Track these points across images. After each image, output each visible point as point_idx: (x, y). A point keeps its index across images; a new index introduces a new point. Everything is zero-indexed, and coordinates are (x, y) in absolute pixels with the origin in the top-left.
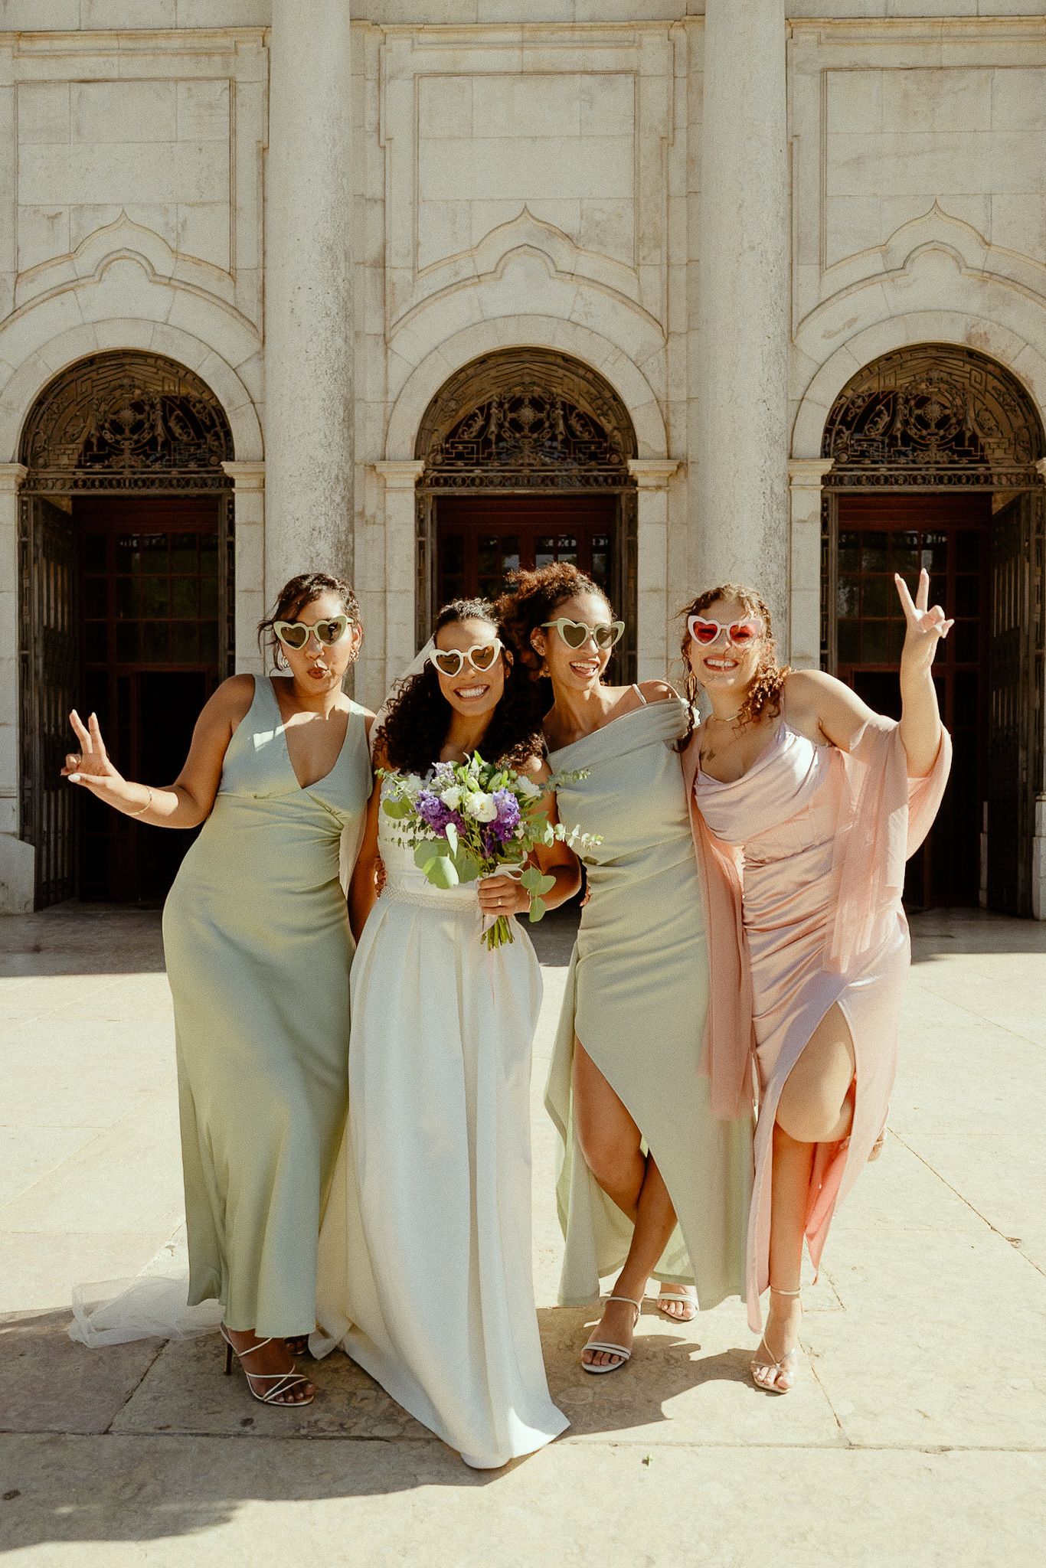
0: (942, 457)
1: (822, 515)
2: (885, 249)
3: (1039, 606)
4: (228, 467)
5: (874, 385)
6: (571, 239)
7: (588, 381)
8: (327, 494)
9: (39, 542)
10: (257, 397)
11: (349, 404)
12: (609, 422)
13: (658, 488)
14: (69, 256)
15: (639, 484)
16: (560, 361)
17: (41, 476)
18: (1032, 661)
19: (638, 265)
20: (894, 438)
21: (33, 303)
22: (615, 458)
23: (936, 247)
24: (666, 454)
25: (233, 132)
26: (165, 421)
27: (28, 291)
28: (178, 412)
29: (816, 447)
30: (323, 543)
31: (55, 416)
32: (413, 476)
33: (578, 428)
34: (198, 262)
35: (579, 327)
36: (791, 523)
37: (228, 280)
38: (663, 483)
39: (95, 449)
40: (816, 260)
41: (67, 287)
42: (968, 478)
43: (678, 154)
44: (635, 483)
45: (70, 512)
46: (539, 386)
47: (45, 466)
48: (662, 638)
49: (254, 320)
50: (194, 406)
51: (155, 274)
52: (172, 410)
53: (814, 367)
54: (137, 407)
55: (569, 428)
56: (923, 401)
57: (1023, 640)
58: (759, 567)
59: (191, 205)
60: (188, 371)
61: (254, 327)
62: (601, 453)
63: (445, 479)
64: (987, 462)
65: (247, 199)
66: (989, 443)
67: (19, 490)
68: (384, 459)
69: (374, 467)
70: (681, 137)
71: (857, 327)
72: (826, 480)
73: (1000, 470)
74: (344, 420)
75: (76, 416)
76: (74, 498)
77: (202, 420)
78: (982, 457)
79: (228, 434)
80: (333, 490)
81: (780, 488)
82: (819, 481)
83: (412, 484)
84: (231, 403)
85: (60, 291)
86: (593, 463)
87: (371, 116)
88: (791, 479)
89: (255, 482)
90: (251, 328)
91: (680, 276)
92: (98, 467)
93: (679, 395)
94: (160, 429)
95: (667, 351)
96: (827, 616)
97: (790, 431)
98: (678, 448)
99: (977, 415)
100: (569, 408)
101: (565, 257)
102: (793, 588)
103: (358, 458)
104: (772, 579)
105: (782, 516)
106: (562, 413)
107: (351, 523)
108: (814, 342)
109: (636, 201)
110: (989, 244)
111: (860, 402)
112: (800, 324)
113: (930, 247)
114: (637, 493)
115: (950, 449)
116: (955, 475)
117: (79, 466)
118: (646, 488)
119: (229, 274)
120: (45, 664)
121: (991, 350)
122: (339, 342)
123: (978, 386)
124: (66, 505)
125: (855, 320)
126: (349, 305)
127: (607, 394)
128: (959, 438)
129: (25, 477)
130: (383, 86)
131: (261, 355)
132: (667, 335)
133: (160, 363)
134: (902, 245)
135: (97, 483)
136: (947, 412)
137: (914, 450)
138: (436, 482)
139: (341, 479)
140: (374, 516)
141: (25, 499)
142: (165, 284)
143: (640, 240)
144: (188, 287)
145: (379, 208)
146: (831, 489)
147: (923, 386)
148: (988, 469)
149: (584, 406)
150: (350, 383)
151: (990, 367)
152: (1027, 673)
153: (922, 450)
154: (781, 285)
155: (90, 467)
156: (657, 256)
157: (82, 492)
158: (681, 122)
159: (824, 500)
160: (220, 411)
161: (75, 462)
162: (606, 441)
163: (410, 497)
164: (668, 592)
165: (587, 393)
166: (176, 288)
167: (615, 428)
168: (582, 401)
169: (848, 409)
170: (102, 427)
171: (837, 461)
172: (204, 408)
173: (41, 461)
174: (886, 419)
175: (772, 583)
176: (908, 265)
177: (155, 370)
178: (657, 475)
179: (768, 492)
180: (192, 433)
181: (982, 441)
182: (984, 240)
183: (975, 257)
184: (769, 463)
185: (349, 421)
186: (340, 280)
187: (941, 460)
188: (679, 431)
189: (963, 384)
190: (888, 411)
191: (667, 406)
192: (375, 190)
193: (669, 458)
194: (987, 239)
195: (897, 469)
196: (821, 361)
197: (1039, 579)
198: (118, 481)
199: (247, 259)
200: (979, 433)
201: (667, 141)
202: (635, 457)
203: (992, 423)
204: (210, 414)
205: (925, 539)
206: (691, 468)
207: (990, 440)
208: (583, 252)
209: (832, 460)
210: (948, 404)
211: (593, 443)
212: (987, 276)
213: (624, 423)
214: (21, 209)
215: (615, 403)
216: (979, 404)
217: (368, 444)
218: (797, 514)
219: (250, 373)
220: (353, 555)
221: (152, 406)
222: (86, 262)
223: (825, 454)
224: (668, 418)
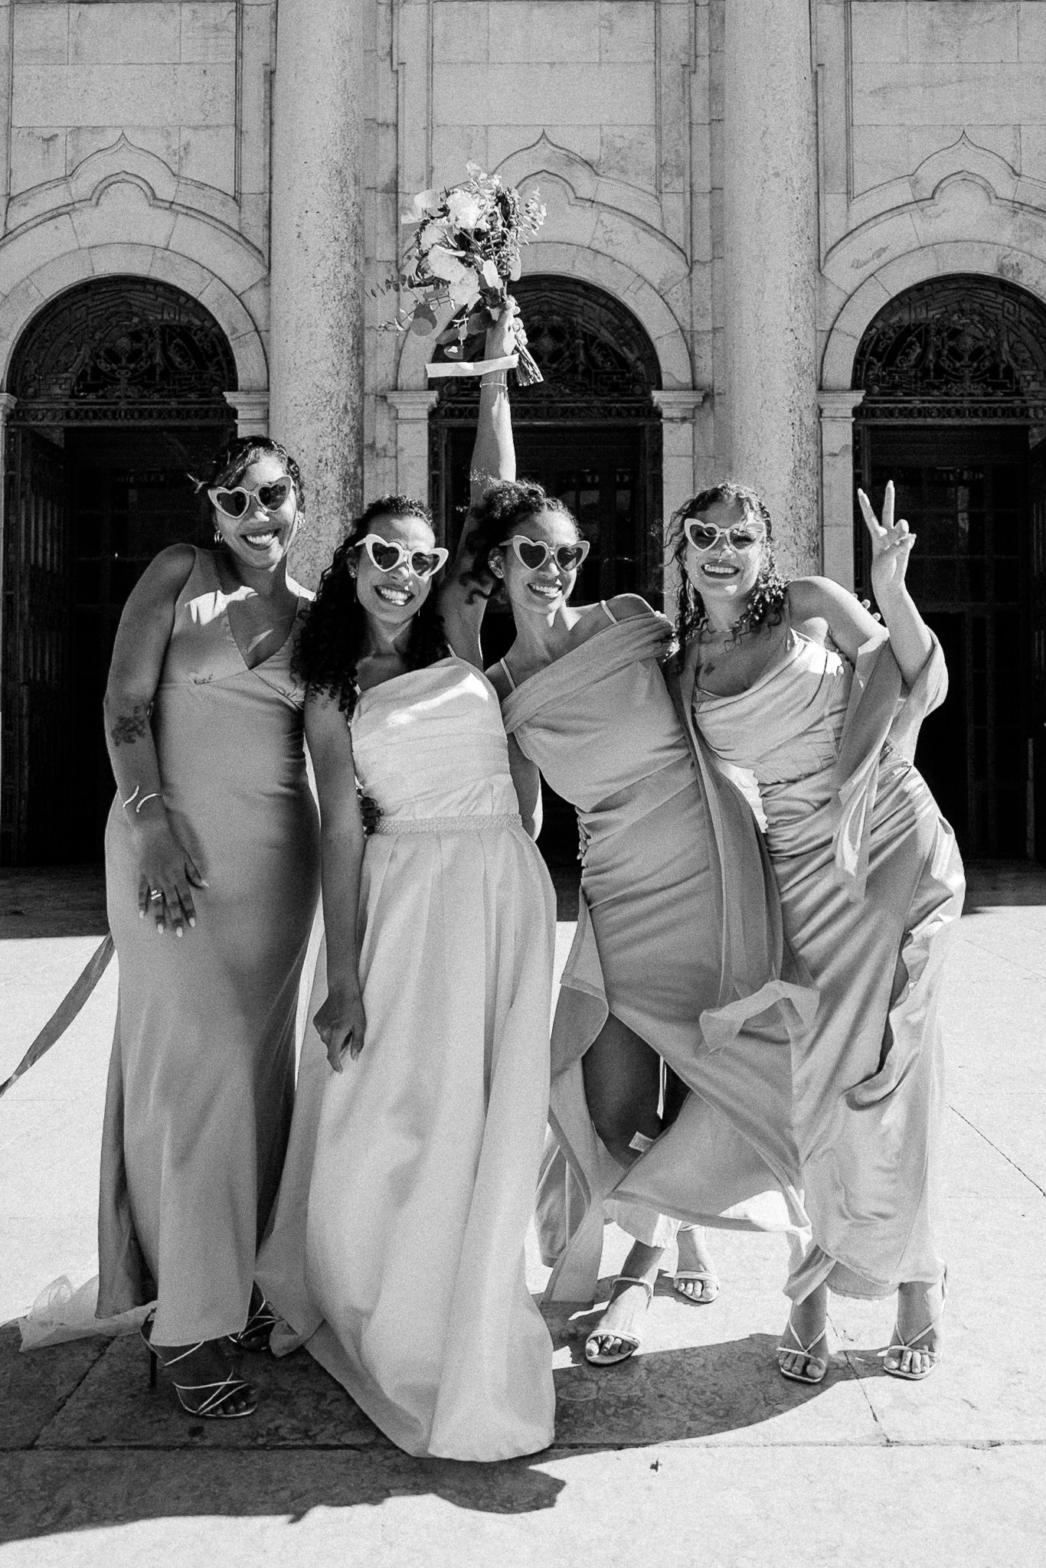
0: (978, 390)
1: (854, 448)
2: (913, 179)
4: (230, 397)
5: (906, 317)
6: (591, 166)
7: (608, 309)
8: (335, 425)
9: (28, 476)
10: (261, 323)
11: (359, 332)
12: (632, 352)
13: (684, 420)
14: (65, 178)
15: (664, 416)
16: (580, 290)
17: (30, 406)
19: (661, 192)
20: (926, 372)
21: (25, 227)
22: (638, 389)
23: (965, 177)
24: (691, 385)
25: (239, 54)
26: (164, 349)
27: (20, 215)
28: (178, 340)
29: (847, 380)
30: (329, 475)
31: (48, 344)
32: (427, 407)
33: (600, 359)
34: (202, 186)
35: (599, 255)
36: (821, 457)
37: (232, 204)
38: (689, 414)
39: (89, 378)
40: (843, 190)
41: (61, 210)
42: (1004, 411)
43: (700, 81)
44: (659, 415)
45: (63, 446)
46: (558, 314)
47: (36, 395)
49: (260, 246)
50: (195, 334)
51: (155, 198)
52: (172, 338)
53: (844, 298)
54: (135, 336)
55: (590, 358)
56: (955, 334)
58: (789, 500)
59: (195, 128)
60: (188, 297)
61: (260, 252)
62: (623, 384)
63: (460, 410)
64: (1022, 395)
65: (253, 121)
66: (1024, 376)
67: (7, 422)
68: (395, 388)
69: (385, 398)
70: (704, 64)
71: (885, 257)
72: (857, 412)
73: (1037, 402)
74: (353, 347)
75: (69, 344)
76: (68, 431)
77: (203, 348)
78: (1017, 389)
79: (231, 363)
80: (341, 421)
81: (809, 420)
82: (850, 413)
83: (425, 415)
84: (234, 330)
85: (55, 214)
86: (616, 394)
87: (383, 40)
88: (821, 411)
89: (258, 414)
90: (256, 254)
91: (704, 204)
92: (92, 397)
93: (704, 325)
94: (158, 359)
95: (690, 280)
96: (861, 552)
97: (819, 361)
98: (705, 378)
99: (1011, 347)
100: (590, 339)
101: (585, 184)
103: (367, 388)
104: (803, 515)
105: (811, 447)
106: (582, 342)
107: (360, 454)
108: (842, 272)
109: (658, 128)
110: (1019, 175)
111: (891, 334)
112: (828, 253)
113: (958, 177)
114: (661, 425)
115: (985, 381)
116: (990, 408)
117: (72, 396)
118: (671, 420)
119: (234, 198)
120: (31, 606)
121: (1025, 281)
122: (348, 268)
123: (1011, 317)
124: (57, 437)
125: (884, 250)
126: (359, 231)
127: (629, 323)
128: (993, 370)
129: (13, 407)
130: (396, 11)
131: (266, 282)
132: (691, 264)
133: (160, 289)
134: (930, 176)
135: (91, 414)
136: (981, 343)
137: (947, 382)
138: (451, 413)
139: (349, 408)
140: (384, 449)
141: (13, 430)
142: (166, 209)
143: (662, 166)
144: (189, 211)
145: (391, 131)
146: (862, 422)
147: (955, 318)
148: (1024, 401)
149: (606, 336)
150: (359, 310)
151: (1023, 298)
153: (955, 383)
154: (807, 213)
155: (84, 397)
156: (679, 184)
157: (75, 424)
158: (703, 49)
159: (856, 434)
160: (222, 339)
161: (68, 392)
162: (629, 372)
163: (423, 428)
165: (609, 322)
166: (178, 213)
167: (638, 359)
168: (603, 331)
169: (878, 340)
170: (98, 356)
171: (868, 394)
172: (206, 336)
173: (31, 390)
174: (919, 350)
175: (802, 517)
176: (937, 196)
177: (152, 296)
178: (682, 406)
179: (797, 423)
180: (193, 362)
181: (1017, 374)
182: (1014, 171)
183: (1005, 188)
184: (798, 393)
185: (358, 349)
186: (349, 204)
187: (976, 392)
188: (705, 363)
189: (996, 315)
190: (920, 343)
191: (692, 336)
192: (387, 114)
193: (694, 388)
194: (1017, 169)
195: (930, 402)
196: (849, 291)
198: (114, 412)
199: (254, 183)
200: (1014, 365)
201: (689, 69)
202: (659, 388)
203: (1027, 355)
204: (212, 343)
205: (961, 474)
206: (717, 399)
207: (1026, 372)
208: (603, 180)
209: (863, 392)
210: (980, 336)
211: (616, 373)
212: (1018, 206)
213: (648, 352)
214: (14, 131)
215: (637, 333)
216: (1013, 337)
217: (379, 372)
218: (828, 447)
219: (255, 300)
220: (362, 488)
221: (151, 334)
222: (82, 186)
223: (855, 386)
224: (693, 348)
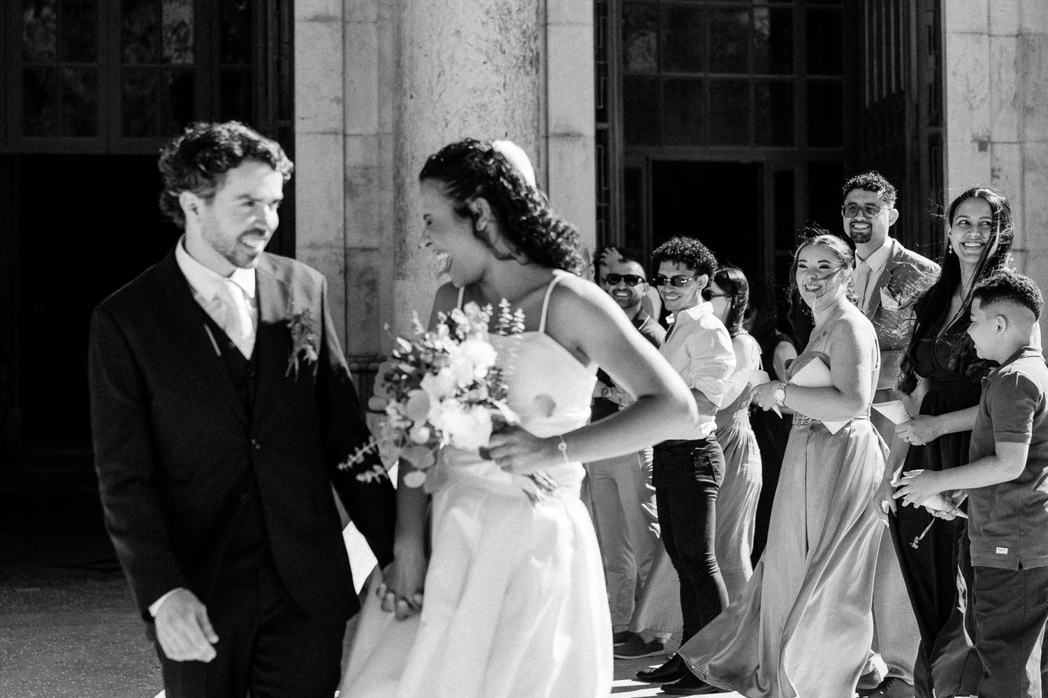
3: (932, 59)
18: (925, 146)
48: (337, 100)
57: (909, 107)
96: (606, 67)
102: (550, 21)
152: (917, 165)
164: (344, 22)
175: (514, 8)
197: (931, 15)
